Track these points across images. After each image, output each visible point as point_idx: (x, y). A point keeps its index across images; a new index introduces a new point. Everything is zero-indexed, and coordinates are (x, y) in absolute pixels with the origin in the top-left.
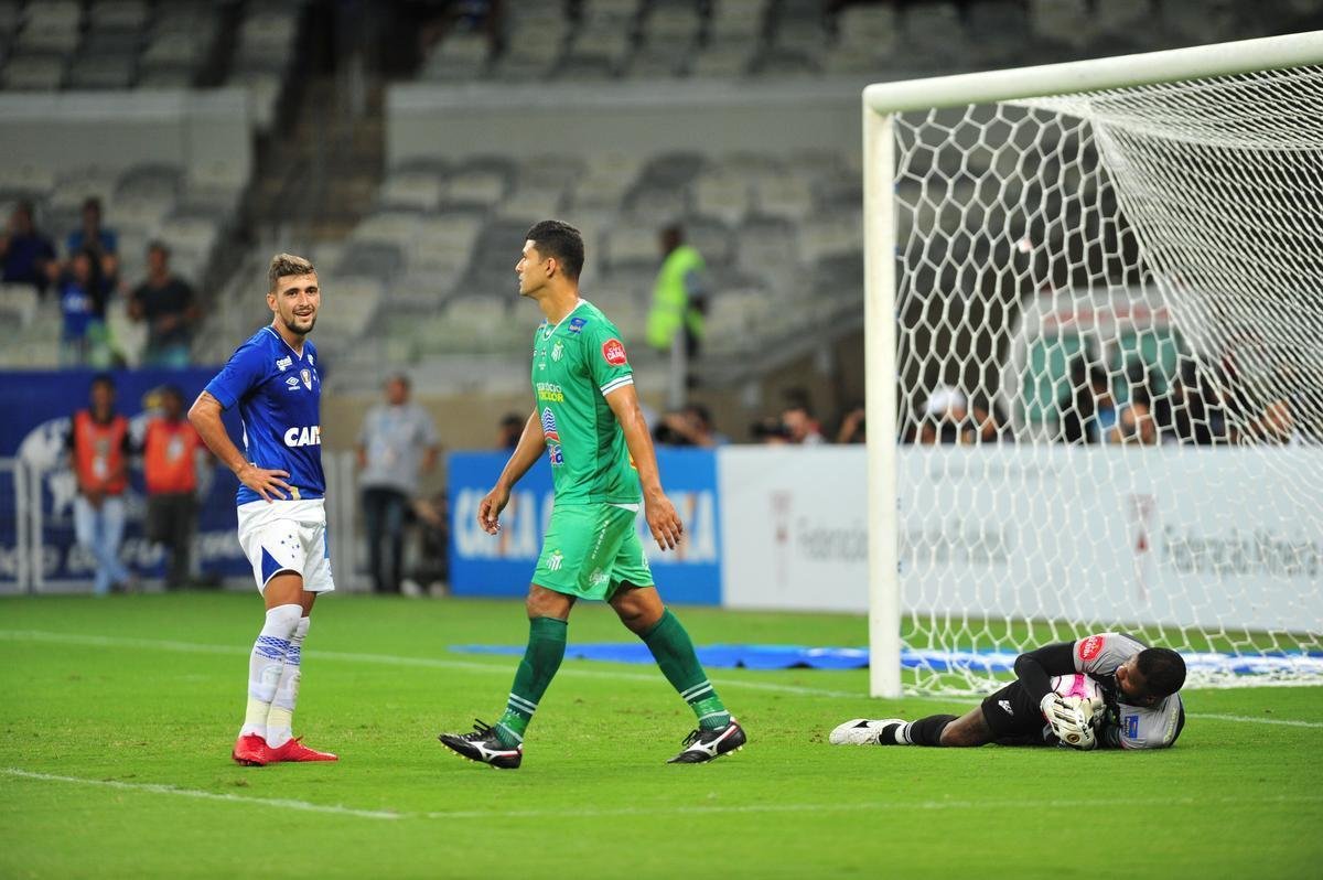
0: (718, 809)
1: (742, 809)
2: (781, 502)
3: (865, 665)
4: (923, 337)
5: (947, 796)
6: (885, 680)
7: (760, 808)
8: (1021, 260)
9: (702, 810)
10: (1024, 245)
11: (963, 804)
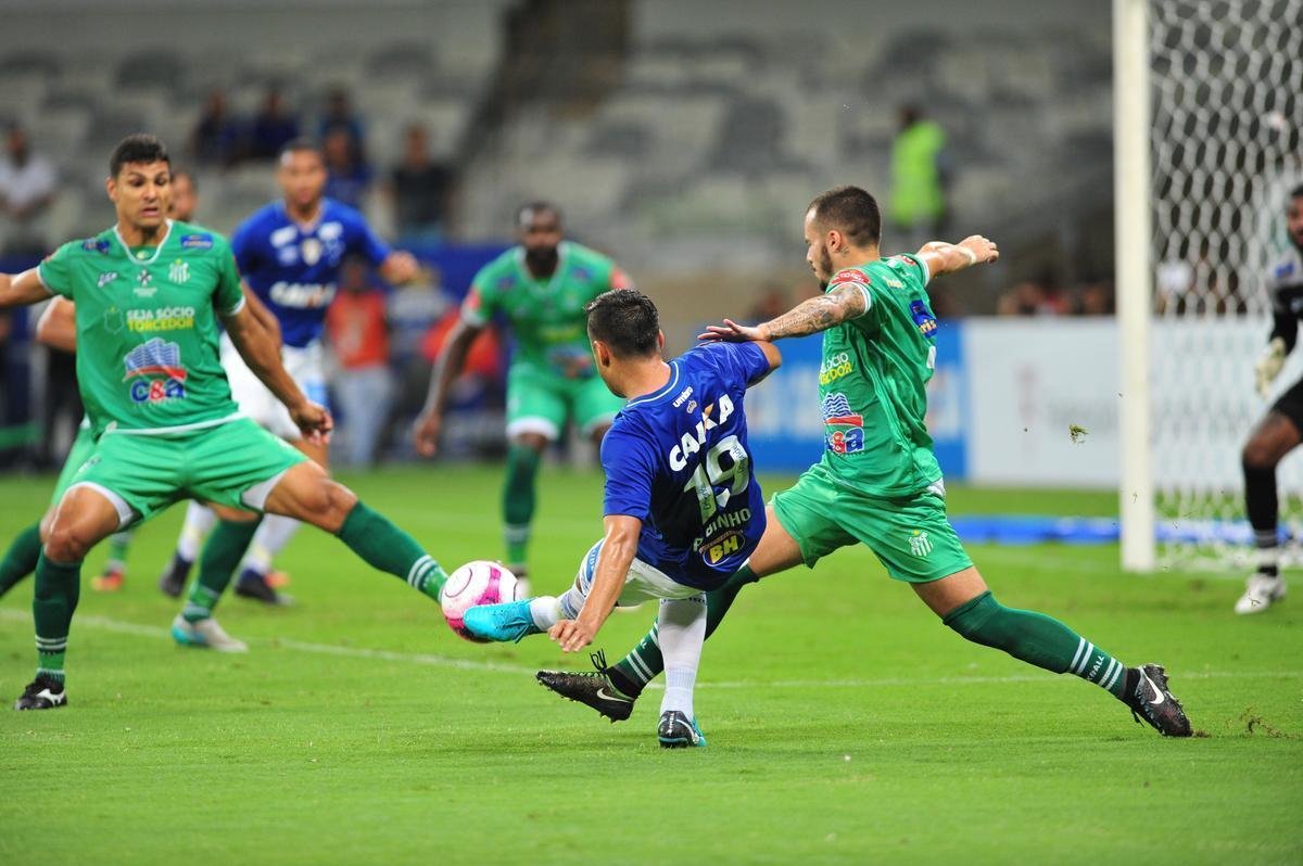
0: (980, 680)
1: (1004, 679)
2: (1027, 377)
3: (1115, 537)
4: (1175, 214)
5: (1207, 666)
6: (1138, 552)
7: (1022, 678)
8: (1274, 135)
9: (966, 680)
10: (1276, 120)
11: (1224, 674)
